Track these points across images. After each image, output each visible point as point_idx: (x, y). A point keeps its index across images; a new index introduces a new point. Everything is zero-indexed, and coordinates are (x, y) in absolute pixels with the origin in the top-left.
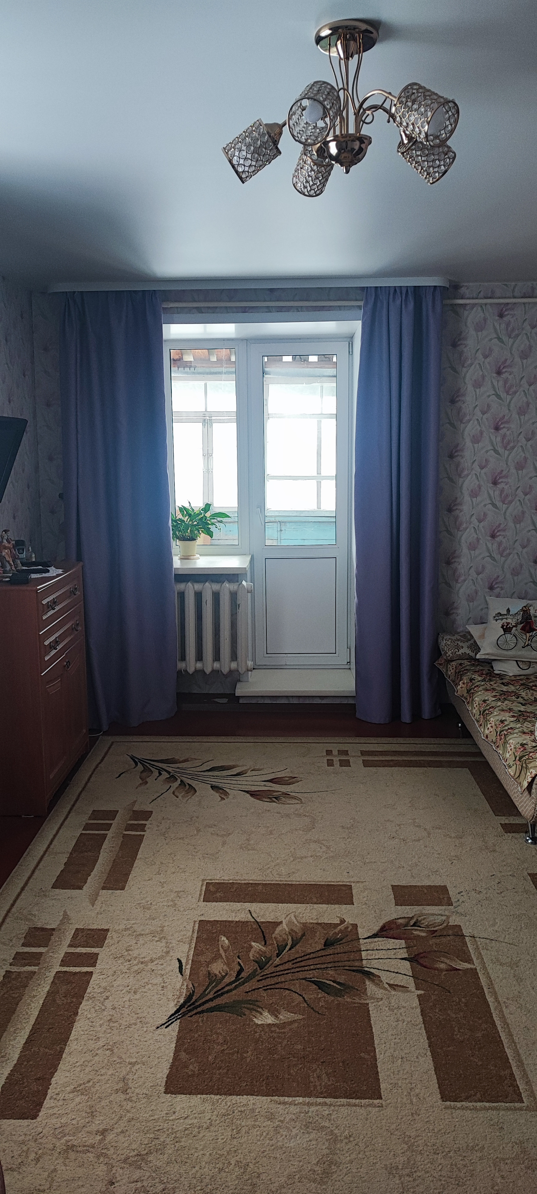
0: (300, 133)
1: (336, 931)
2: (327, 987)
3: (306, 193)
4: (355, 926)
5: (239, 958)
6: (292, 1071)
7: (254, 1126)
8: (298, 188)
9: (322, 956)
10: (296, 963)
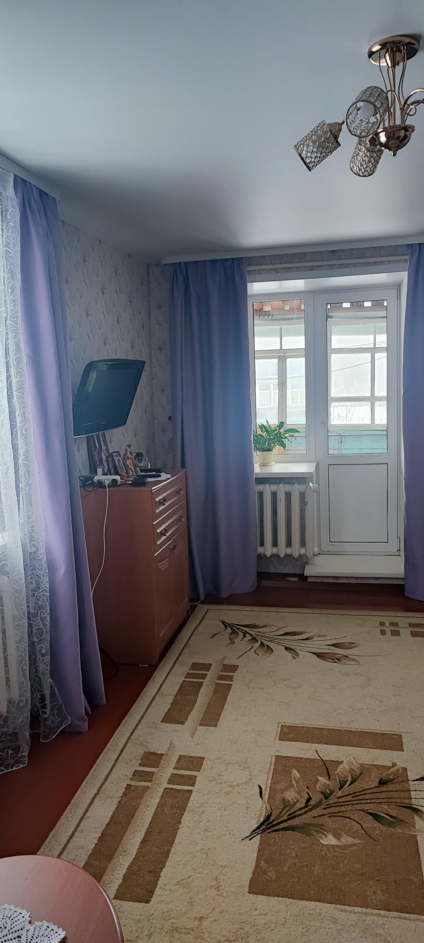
0: (355, 129)
1: (389, 772)
2: (381, 819)
3: (361, 174)
4: (405, 770)
5: (308, 789)
6: (352, 885)
7: (321, 928)
8: (354, 171)
9: (377, 792)
10: (355, 796)
